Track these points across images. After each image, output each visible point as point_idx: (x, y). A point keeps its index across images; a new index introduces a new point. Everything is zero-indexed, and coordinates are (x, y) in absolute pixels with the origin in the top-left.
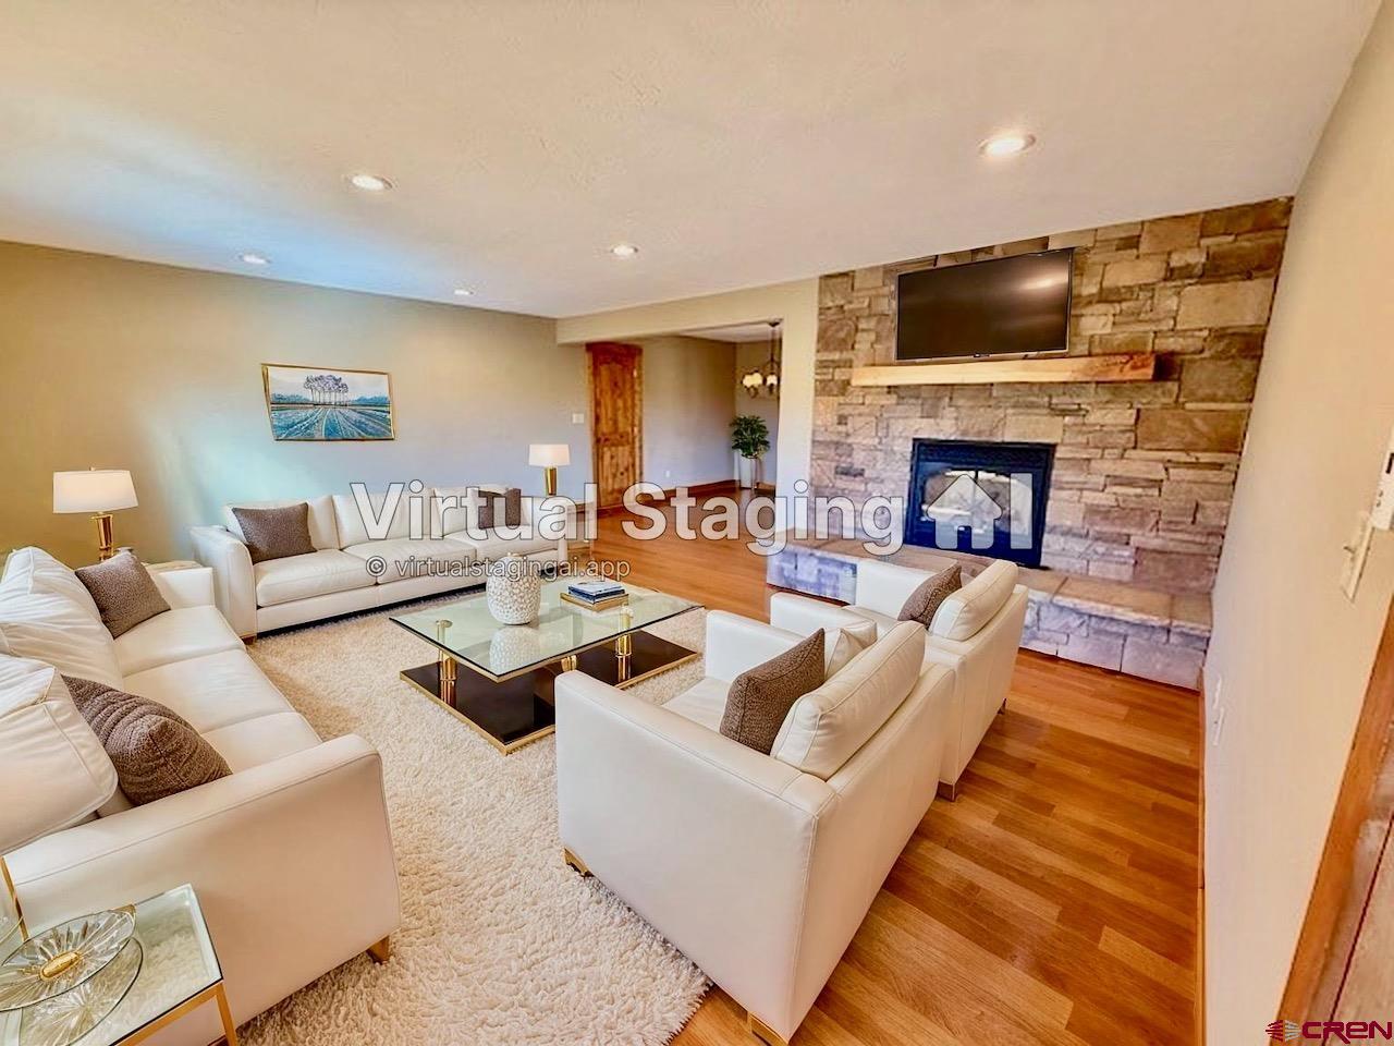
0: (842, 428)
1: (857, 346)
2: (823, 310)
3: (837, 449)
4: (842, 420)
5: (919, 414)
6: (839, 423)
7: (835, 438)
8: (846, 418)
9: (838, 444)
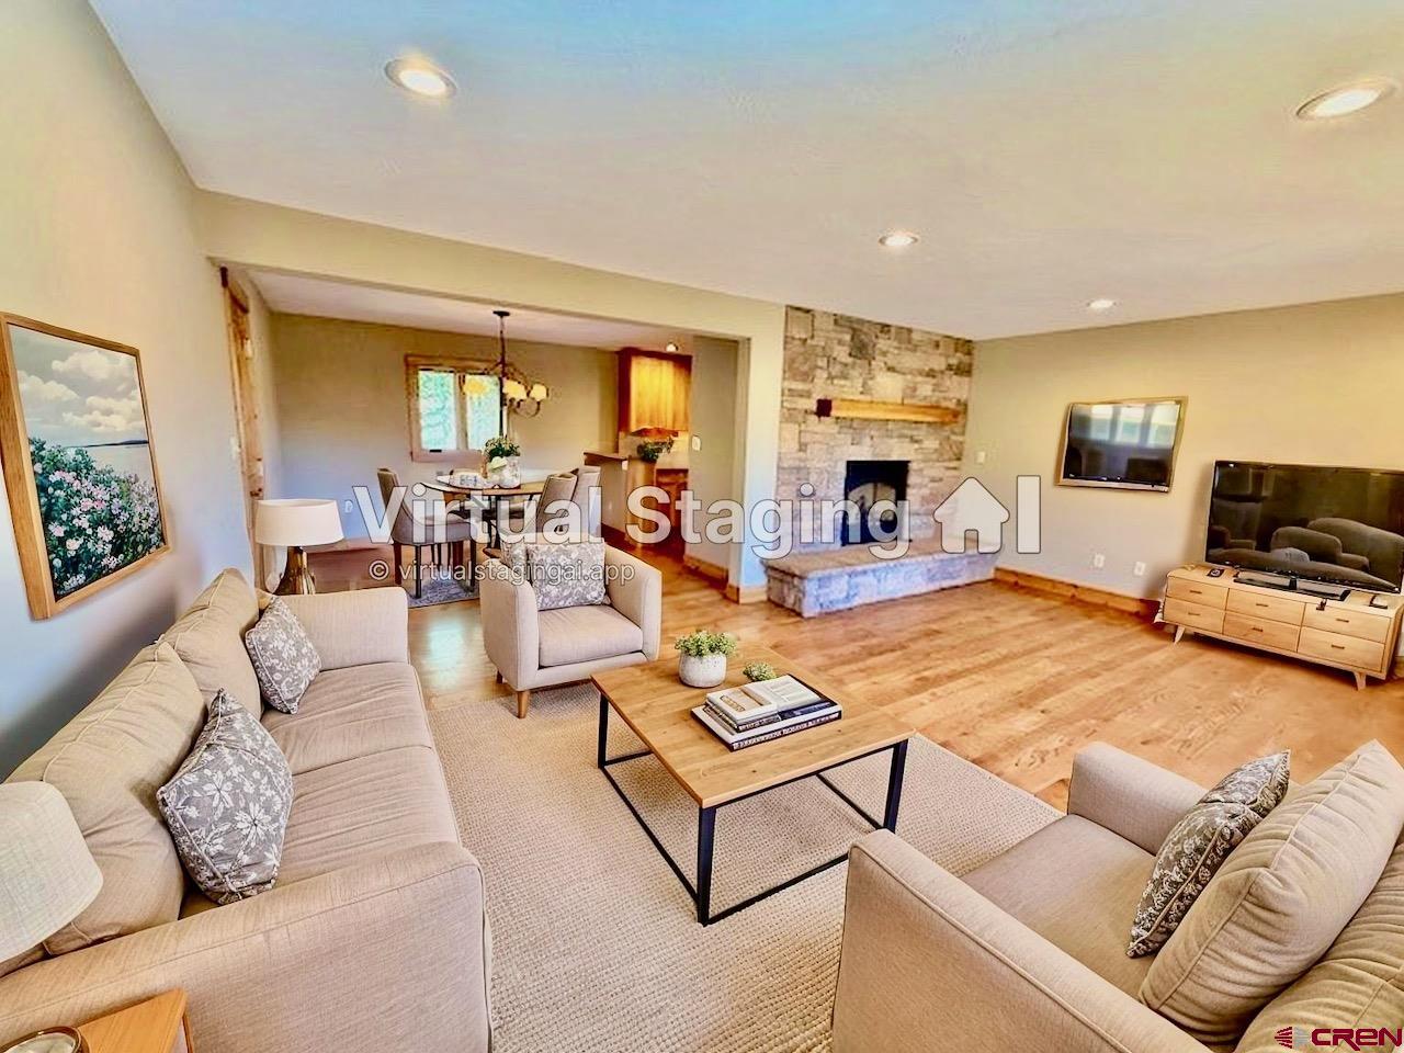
0: (801, 454)
1: (816, 380)
2: (787, 340)
3: (798, 473)
4: (803, 447)
5: (849, 442)
6: (800, 450)
7: (797, 463)
8: (806, 445)
9: (799, 469)
